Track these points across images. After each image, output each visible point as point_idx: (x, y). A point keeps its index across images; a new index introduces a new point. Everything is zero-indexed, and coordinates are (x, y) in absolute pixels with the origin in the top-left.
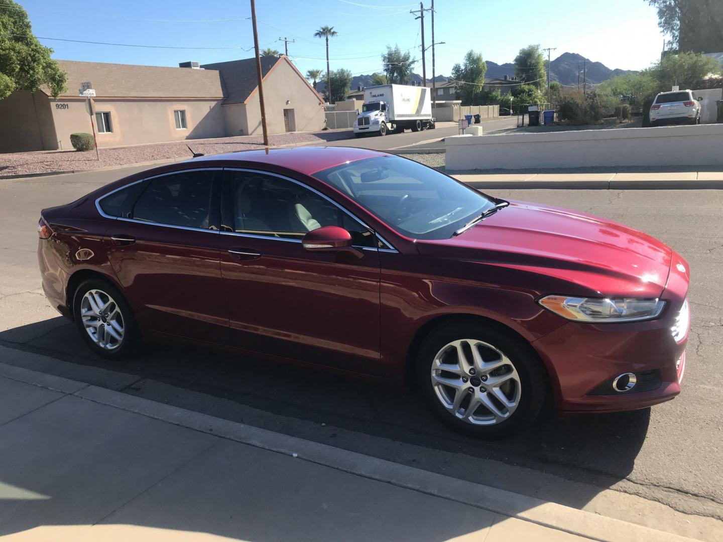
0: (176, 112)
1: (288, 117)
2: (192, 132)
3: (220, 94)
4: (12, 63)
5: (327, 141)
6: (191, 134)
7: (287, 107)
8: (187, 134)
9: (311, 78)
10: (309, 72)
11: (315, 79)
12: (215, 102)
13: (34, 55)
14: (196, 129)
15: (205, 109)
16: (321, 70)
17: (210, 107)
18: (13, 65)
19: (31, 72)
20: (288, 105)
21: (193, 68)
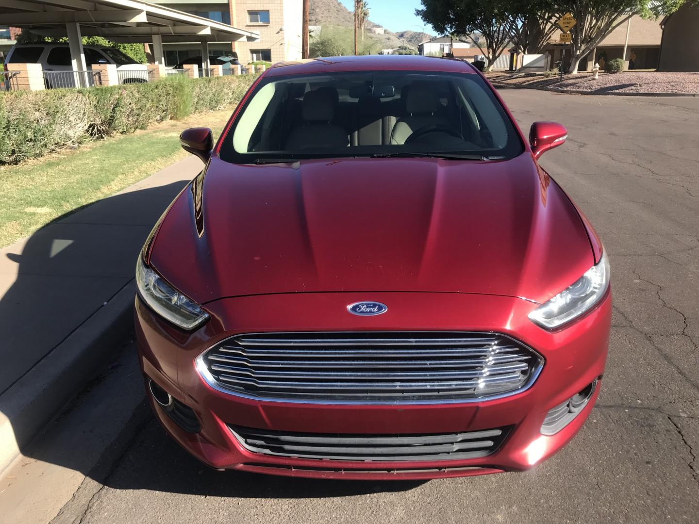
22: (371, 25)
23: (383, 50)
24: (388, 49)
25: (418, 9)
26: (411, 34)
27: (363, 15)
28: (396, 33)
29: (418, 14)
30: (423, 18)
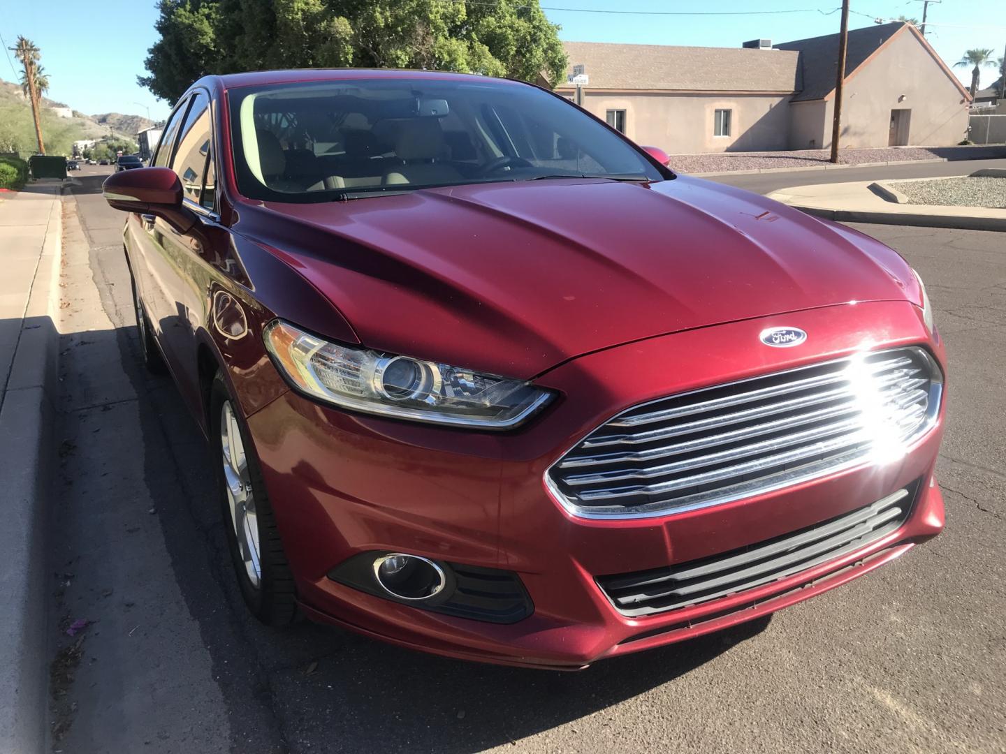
0: (718, 111)
1: (898, 123)
2: (737, 141)
3: (789, 85)
4: (508, 45)
5: (949, 160)
6: (734, 143)
7: (899, 106)
8: (729, 144)
9: (971, 62)
10: (969, 52)
11: (977, 65)
12: (781, 99)
13: (535, 33)
14: (743, 138)
15: (763, 107)
16: (990, 49)
17: (771, 105)
18: (509, 47)
19: (528, 55)
20: (902, 102)
21: (761, 48)
22: (48, 103)
23: (77, 142)
24: (84, 139)
25: (142, 76)
26: (118, 118)
27: (37, 85)
28: (92, 116)
29: (144, 84)
30: (153, 91)
